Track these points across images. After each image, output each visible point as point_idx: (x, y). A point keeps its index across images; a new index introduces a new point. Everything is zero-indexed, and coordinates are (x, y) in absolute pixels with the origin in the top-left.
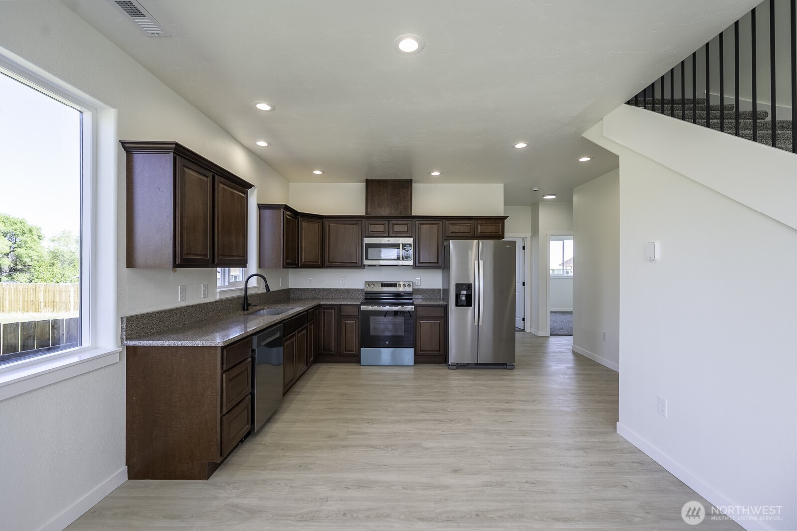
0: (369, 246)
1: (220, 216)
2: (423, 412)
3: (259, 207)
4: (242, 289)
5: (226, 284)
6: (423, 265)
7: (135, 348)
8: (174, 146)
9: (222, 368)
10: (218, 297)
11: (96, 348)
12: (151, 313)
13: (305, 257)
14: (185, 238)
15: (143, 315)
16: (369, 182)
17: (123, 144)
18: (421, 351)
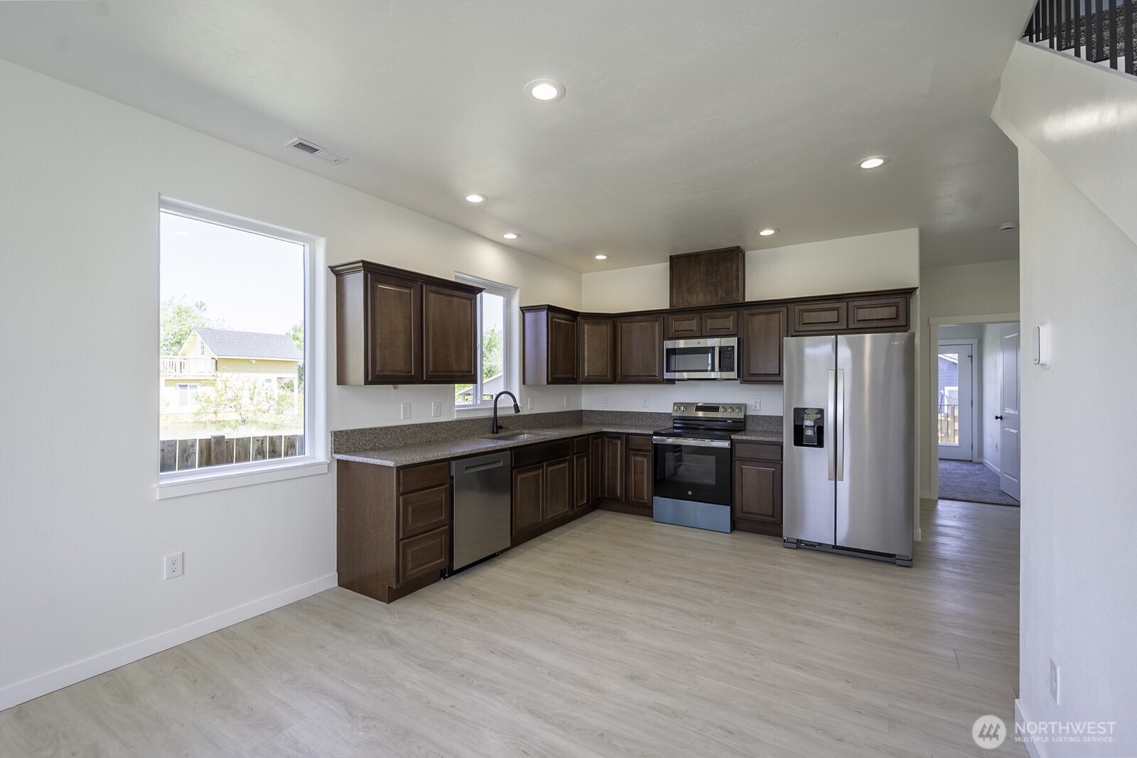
0: (672, 352)
1: (431, 328)
2: (673, 595)
3: (522, 311)
4: (491, 409)
5: (479, 402)
6: (753, 378)
7: (347, 462)
8: (361, 264)
9: (398, 490)
10: (455, 417)
11: (314, 458)
12: (362, 430)
13: (587, 370)
14: (378, 355)
15: (353, 431)
16: (675, 260)
17: (332, 268)
18: (743, 512)
